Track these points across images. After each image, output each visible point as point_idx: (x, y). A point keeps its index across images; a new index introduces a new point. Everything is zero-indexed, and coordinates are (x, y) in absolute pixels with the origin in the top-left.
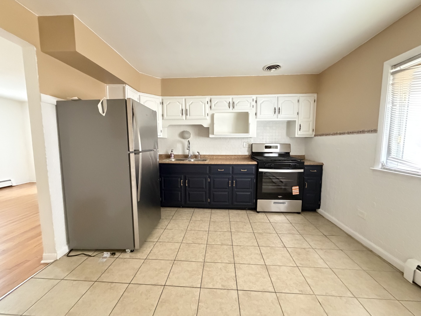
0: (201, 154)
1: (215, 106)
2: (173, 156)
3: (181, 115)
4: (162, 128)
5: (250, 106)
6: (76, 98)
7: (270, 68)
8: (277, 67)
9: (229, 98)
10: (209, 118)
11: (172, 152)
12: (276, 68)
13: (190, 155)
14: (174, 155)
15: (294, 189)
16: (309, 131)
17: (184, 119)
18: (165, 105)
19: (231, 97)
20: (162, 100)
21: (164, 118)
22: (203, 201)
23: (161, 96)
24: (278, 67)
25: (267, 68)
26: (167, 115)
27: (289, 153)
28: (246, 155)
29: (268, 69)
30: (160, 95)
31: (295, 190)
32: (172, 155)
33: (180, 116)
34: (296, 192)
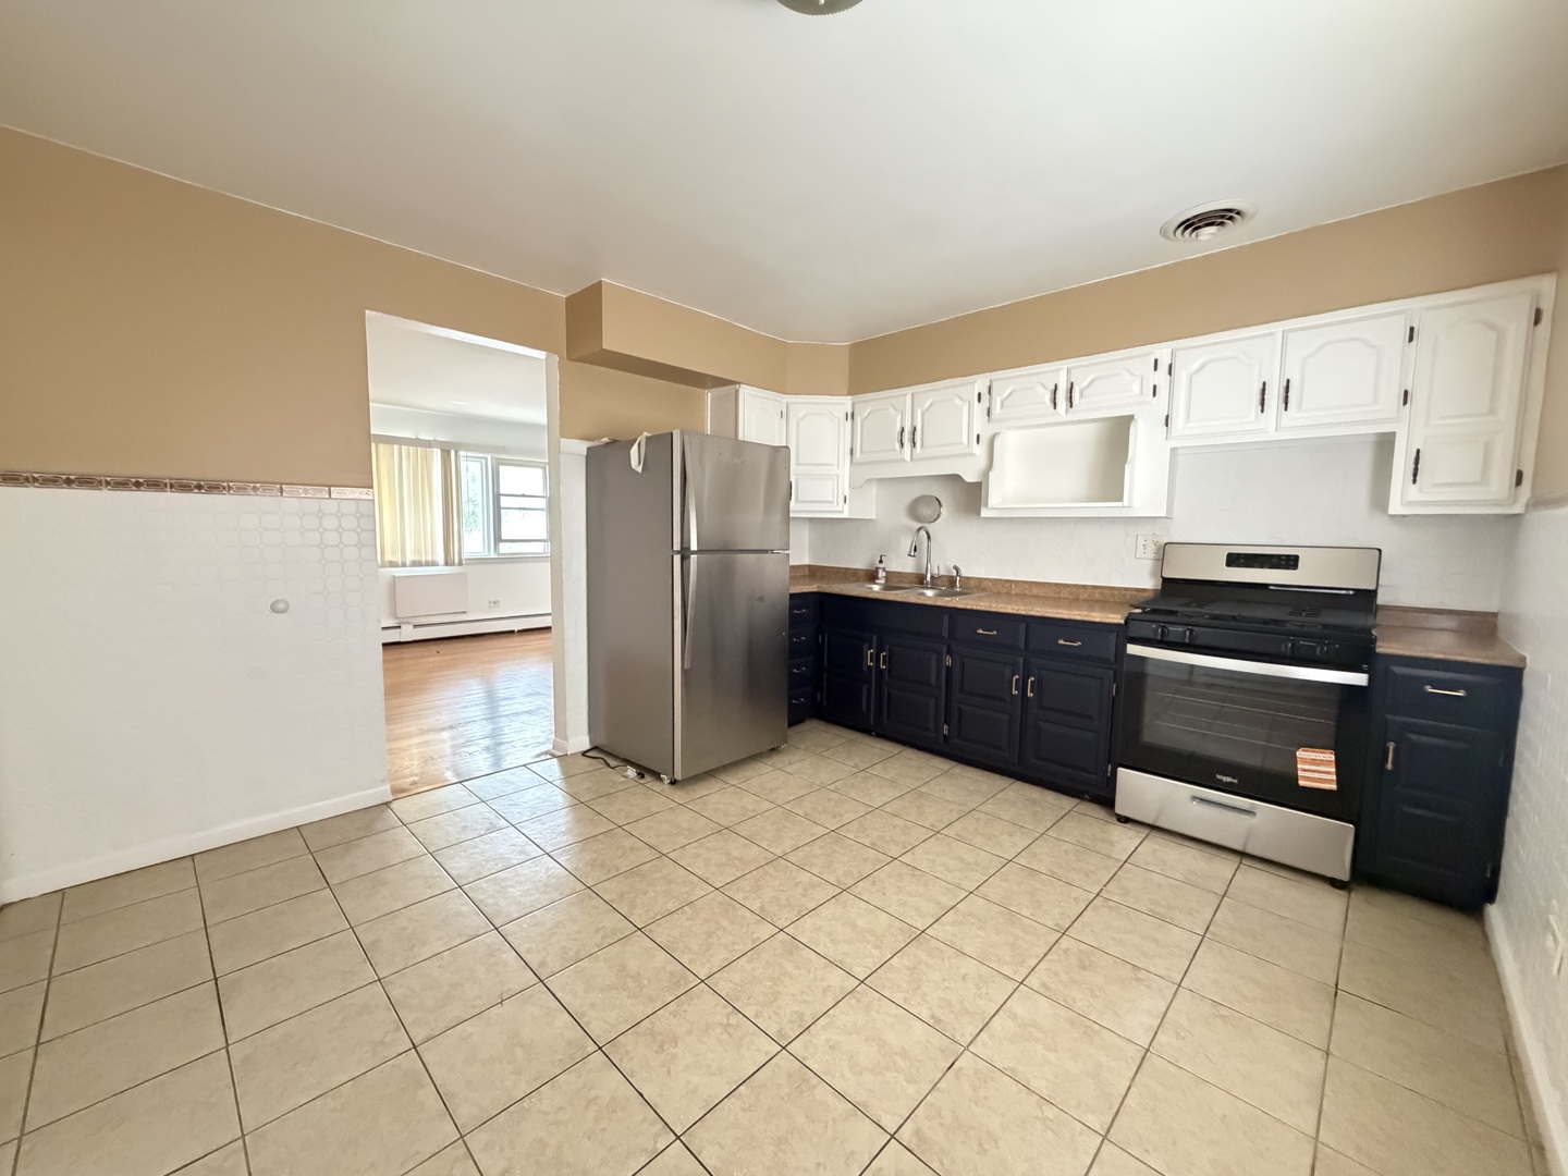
0: (964, 573)
1: (1002, 406)
2: (881, 574)
3: (898, 445)
4: (850, 487)
5: (1139, 392)
6: (606, 440)
7: (1192, 224)
8: (1223, 217)
9: (1058, 372)
10: (980, 451)
11: (881, 561)
12: (1222, 224)
13: (929, 576)
14: (887, 573)
15: (1305, 761)
16: (1484, 480)
17: (904, 461)
18: (858, 419)
19: (1064, 365)
20: (853, 405)
21: (855, 460)
22: (928, 729)
23: (848, 395)
24: (1231, 218)
25: (1179, 226)
26: (861, 452)
27: (1372, 594)
28: (1144, 590)
29: (1187, 228)
30: (846, 391)
31: (1312, 764)
32: (880, 571)
33: (895, 449)
34: (1317, 775)
